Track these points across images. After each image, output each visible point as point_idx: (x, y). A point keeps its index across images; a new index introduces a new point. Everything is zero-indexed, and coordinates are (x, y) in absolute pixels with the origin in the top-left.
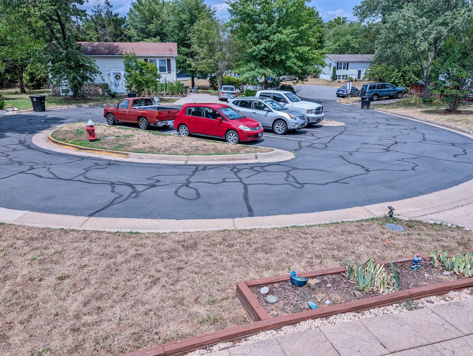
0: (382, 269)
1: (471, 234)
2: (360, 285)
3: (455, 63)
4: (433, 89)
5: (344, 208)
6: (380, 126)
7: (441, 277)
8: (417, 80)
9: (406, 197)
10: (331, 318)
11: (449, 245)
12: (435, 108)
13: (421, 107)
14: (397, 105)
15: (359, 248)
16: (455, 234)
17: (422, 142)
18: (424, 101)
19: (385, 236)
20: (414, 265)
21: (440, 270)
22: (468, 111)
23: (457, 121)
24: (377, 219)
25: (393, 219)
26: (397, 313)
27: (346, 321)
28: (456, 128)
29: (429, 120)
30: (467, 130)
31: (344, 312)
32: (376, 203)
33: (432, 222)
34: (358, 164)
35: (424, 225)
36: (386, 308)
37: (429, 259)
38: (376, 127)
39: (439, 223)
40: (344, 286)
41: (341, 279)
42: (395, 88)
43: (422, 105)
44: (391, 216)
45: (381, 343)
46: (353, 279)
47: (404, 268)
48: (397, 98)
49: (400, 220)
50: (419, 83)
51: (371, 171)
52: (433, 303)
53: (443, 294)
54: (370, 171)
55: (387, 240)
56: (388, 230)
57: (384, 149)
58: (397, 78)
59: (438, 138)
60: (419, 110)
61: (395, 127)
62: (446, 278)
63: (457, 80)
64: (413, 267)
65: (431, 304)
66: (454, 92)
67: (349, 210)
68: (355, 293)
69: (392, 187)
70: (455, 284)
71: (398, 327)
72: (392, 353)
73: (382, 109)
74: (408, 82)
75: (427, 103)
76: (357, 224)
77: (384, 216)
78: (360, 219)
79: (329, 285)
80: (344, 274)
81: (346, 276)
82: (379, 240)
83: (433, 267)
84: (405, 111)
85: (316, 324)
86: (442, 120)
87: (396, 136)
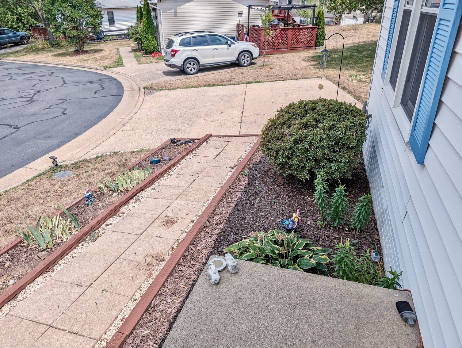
0: (59, 219)
1: (126, 155)
2: (42, 245)
3: (64, 3)
4: (55, 32)
5: (3, 177)
6: (14, 77)
7: (112, 199)
8: (36, 24)
9: (64, 142)
10: (20, 295)
11: (112, 170)
12: (65, 50)
13: (50, 51)
14: (26, 52)
15: (33, 210)
16: (114, 159)
17: (64, 85)
18: (52, 45)
19: (56, 187)
20: (87, 201)
21: (110, 194)
22: (93, 50)
23: (87, 60)
24: (44, 173)
25: (59, 168)
26: (84, 250)
27: (38, 287)
28: (89, 67)
29: (63, 63)
30: (98, 68)
31: (32, 280)
32: (38, 158)
33: (94, 157)
34: (3, 124)
35: (89, 162)
36: (73, 251)
37: (99, 190)
38: (11, 79)
39: (100, 155)
40: (25, 255)
41: (20, 251)
42: (15, 33)
43: (51, 49)
44: (57, 165)
45: (77, 285)
46: (33, 243)
47: (81, 208)
48: (22, 44)
49: (67, 166)
50: (39, 26)
51: (21, 127)
52: (111, 224)
53: (117, 213)
54: (19, 128)
55: (59, 189)
56: (58, 179)
57: (27, 101)
58: (13, 22)
59: (77, 79)
60: (50, 54)
61: (32, 75)
62: (116, 198)
63: (73, 20)
64: (87, 202)
65: (110, 226)
66: (74, 32)
67: (9, 175)
68: (39, 256)
69: (49, 137)
70: (122, 200)
71: (89, 261)
72: (89, 286)
73: (11, 59)
74: (28, 26)
75: (55, 46)
76: (23, 187)
77: (50, 168)
78: (25, 180)
79: (7, 264)
80: (22, 244)
81: (24, 244)
82: (51, 192)
83: (104, 195)
84: (36, 57)
85: (3, 313)
86: (74, 61)
87: (36, 85)
